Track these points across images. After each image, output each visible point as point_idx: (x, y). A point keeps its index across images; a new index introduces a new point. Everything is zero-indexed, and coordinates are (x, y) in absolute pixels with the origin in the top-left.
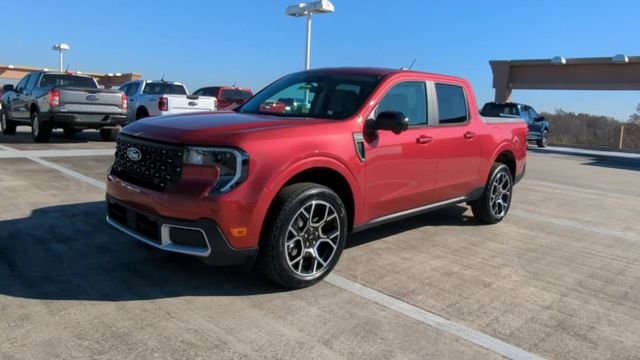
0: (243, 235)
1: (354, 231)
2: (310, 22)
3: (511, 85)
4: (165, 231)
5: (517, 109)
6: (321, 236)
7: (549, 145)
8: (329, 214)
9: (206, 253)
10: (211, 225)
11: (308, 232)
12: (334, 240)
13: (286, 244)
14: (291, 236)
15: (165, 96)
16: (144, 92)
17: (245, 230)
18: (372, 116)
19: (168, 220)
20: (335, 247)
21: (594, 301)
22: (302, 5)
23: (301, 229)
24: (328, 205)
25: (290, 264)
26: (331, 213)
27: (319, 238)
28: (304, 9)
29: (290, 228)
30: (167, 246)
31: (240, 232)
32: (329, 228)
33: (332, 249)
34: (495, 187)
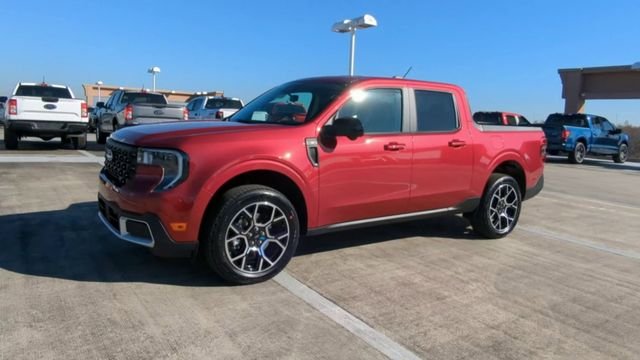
0: (183, 229)
1: (308, 234)
2: (354, 37)
3: (583, 95)
4: (123, 222)
5: (586, 121)
6: (268, 235)
7: (627, 161)
8: (276, 216)
9: (151, 244)
10: (154, 218)
11: (253, 230)
12: (283, 241)
13: (227, 242)
14: (232, 234)
15: (221, 110)
16: (206, 106)
17: (184, 225)
18: (330, 123)
19: (126, 213)
20: (284, 249)
21: (557, 326)
22: (346, 22)
23: (245, 229)
24: (275, 207)
25: (232, 260)
26: (278, 214)
27: (266, 238)
28: (348, 25)
29: (230, 226)
30: (125, 236)
31: (180, 227)
32: (277, 229)
33: (281, 250)
34: (496, 199)
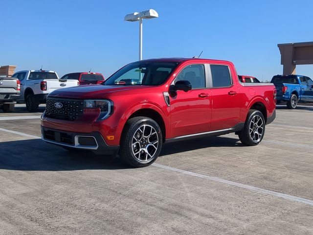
0: (113, 139)
1: (166, 142)
4: (76, 139)
5: (297, 80)
6: (149, 142)
9: (96, 148)
11: (142, 140)
12: (155, 145)
13: (132, 145)
14: (134, 141)
16: (29, 78)
17: (113, 137)
18: (173, 83)
20: (156, 149)
22: (136, 14)
23: (139, 139)
24: (152, 127)
25: (135, 154)
26: (153, 131)
29: (134, 137)
31: (111, 138)
32: (153, 139)
